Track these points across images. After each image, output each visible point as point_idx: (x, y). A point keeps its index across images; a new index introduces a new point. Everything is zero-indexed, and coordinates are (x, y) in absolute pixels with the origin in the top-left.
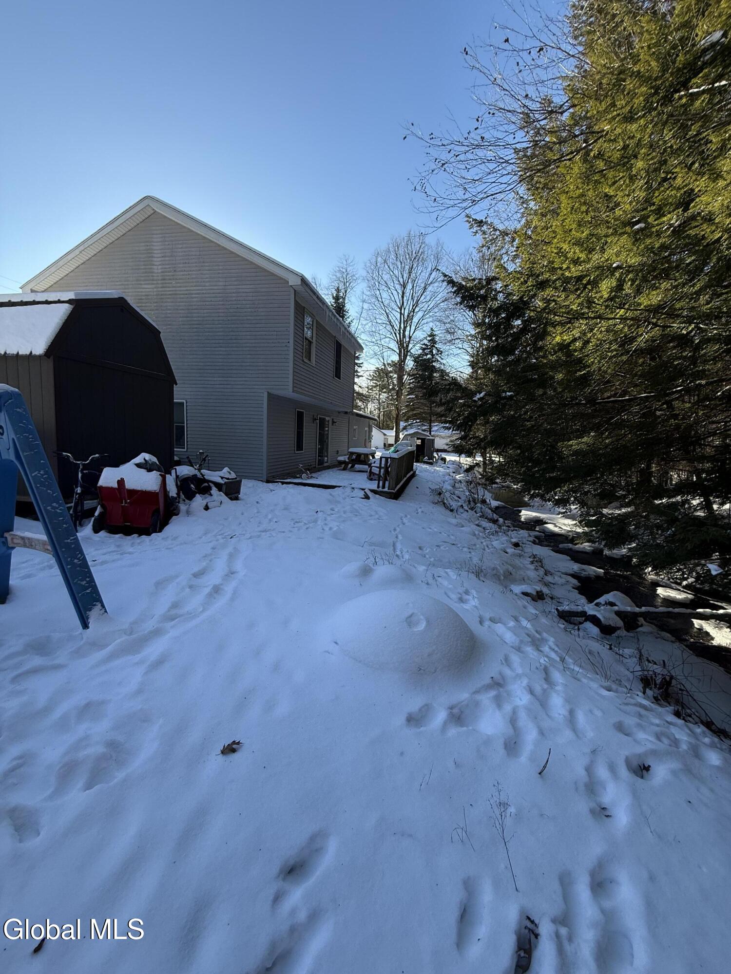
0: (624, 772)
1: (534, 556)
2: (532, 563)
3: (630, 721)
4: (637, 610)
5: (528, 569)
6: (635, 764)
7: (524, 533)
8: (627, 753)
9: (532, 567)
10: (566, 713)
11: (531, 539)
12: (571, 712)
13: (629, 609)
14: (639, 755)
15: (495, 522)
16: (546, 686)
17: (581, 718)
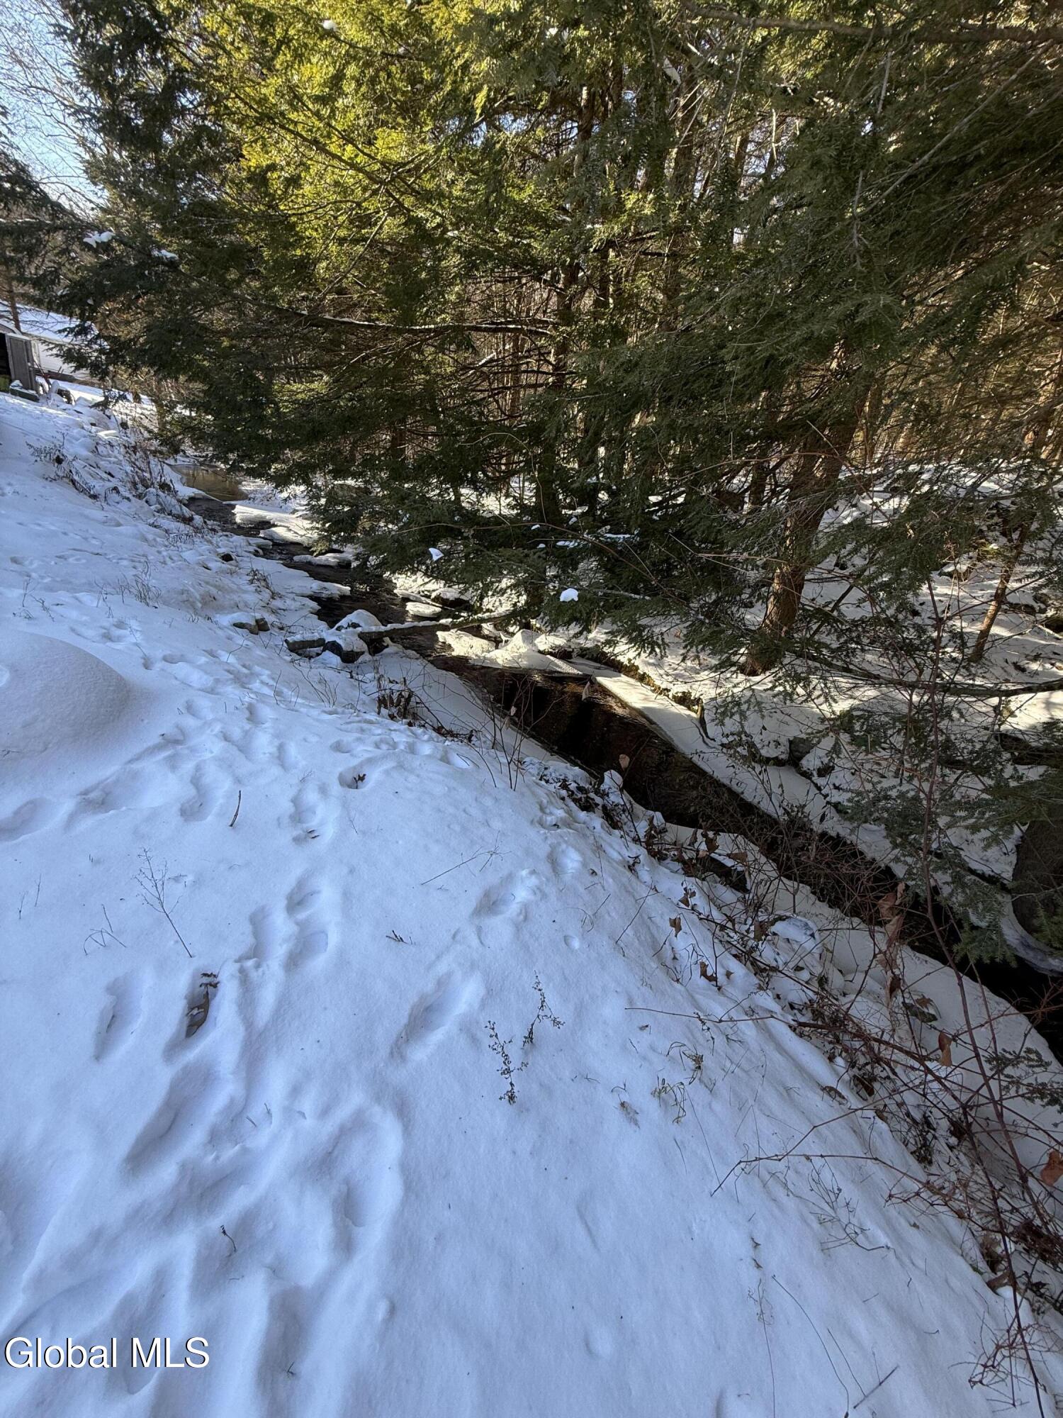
0: (336, 789)
1: (255, 573)
2: (251, 582)
3: (348, 738)
4: (383, 628)
5: (245, 592)
6: (349, 778)
7: (238, 540)
8: (340, 769)
9: (252, 588)
10: (274, 750)
11: (252, 549)
12: (281, 748)
13: (374, 629)
14: (354, 768)
15: (188, 521)
16: (247, 727)
17: (293, 750)
